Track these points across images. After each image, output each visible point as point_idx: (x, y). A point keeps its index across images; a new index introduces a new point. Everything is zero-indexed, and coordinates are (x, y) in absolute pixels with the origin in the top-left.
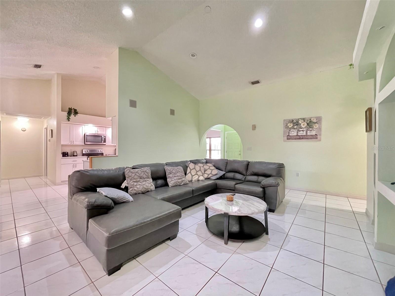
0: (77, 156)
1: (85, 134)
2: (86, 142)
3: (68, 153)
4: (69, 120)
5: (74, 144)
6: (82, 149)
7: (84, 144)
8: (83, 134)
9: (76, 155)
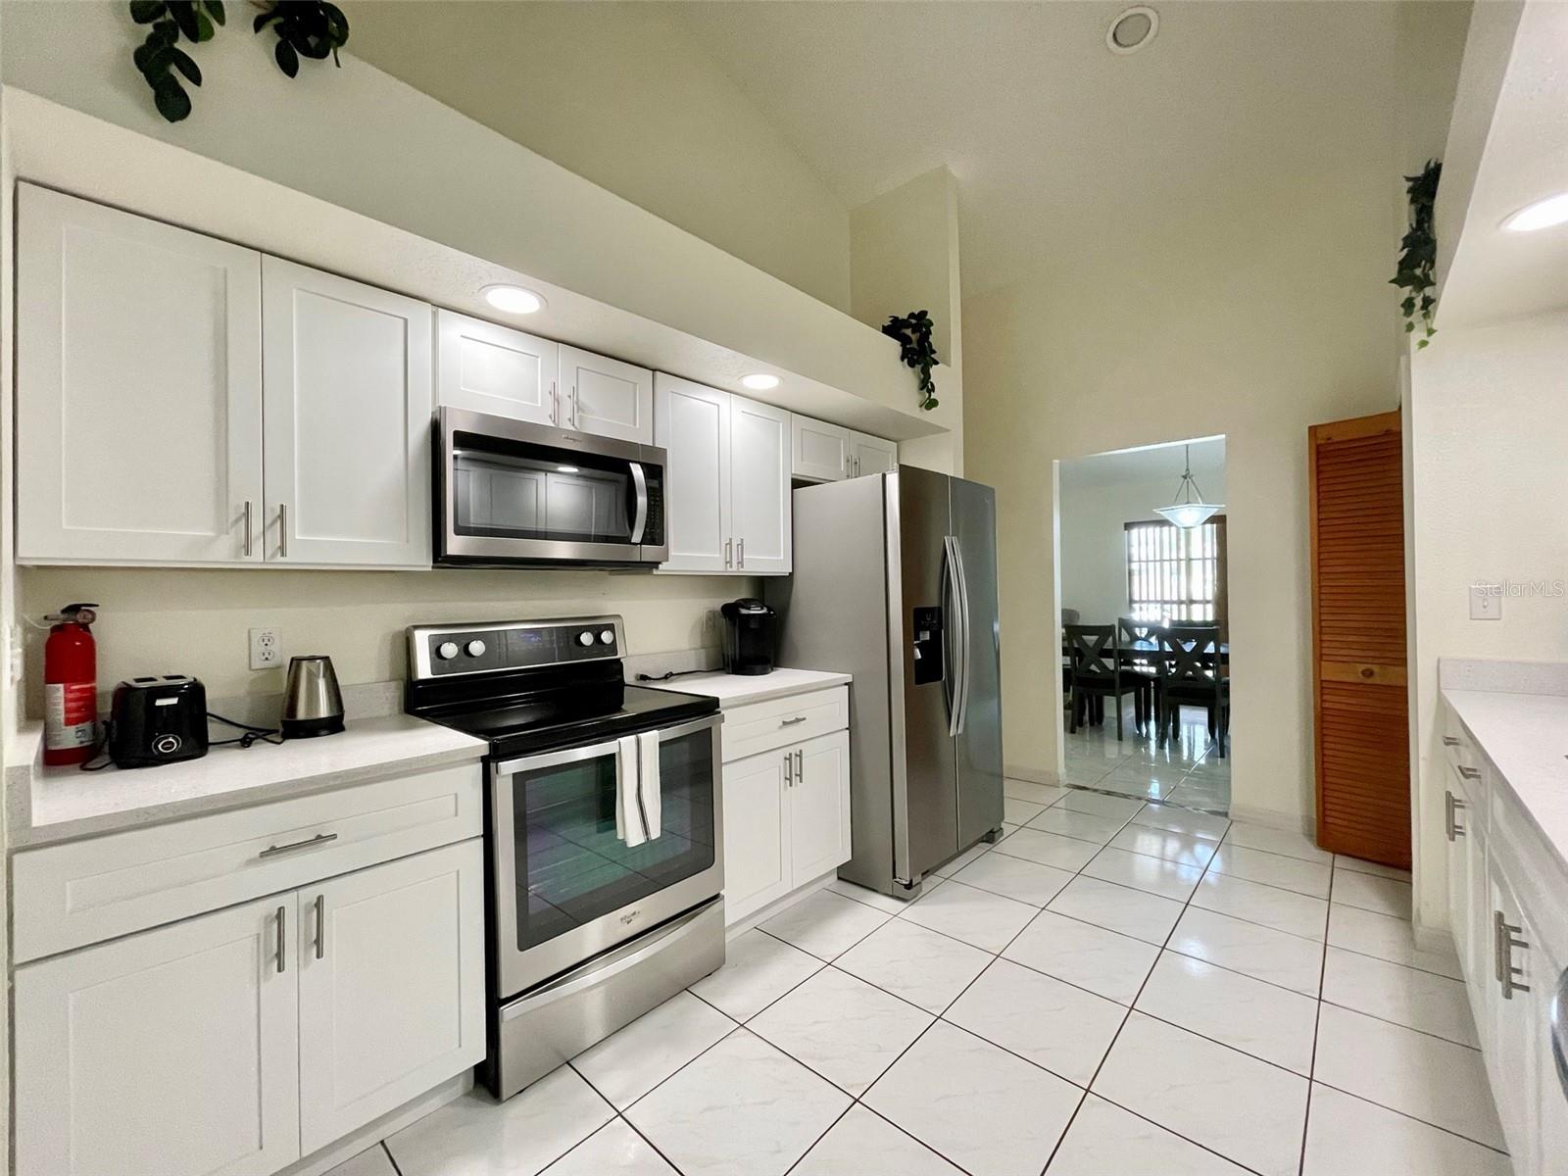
0: (334, 725)
1: (436, 428)
2: (459, 531)
3: (196, 691)
4: (173, 105)
5: (294, 558)
6: (401, 626)
7: (424, 561)
8: (420, 428)
9: (324, 711)
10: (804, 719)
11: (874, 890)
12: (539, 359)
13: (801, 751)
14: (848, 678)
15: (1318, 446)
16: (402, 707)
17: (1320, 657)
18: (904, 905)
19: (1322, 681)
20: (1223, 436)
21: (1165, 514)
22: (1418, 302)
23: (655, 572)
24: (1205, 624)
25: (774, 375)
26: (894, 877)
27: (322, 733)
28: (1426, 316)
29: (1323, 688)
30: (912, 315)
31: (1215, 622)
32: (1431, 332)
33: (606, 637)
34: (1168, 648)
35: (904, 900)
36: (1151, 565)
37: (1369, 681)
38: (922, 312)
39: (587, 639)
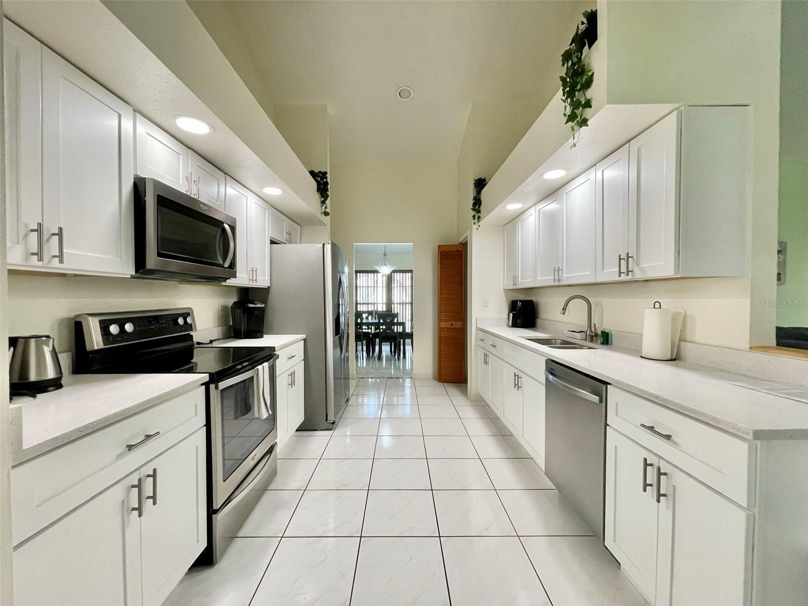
2: (159, 255)
8: (128, 187)
9: (51, 374)
10: (295, 356)
11: (316, 430)
12: (181, 156)
13: (294, 371)
14: (304, 336)
15: (441, 252)
16: (71, 370)
17: (440, 320)
18: (332, 432)
19: (441, 328)
20: (412, 244)
21: (377, 268)
22: (477, 217)
23: (224, 284)
24: (383, 311)
25: (281, 189)
26: (327, 421)
27: (51, 389)
28: (479, 221)
29: (441, 330)
30: (320, 172)
31: (387, 311)
32: (479, 226)
33: (189, 320)
34: (381, 321)
35: (331, 430)
36: (364, 288)
37: (453, 327)
38: (325, 172)
39: (181, 321)
